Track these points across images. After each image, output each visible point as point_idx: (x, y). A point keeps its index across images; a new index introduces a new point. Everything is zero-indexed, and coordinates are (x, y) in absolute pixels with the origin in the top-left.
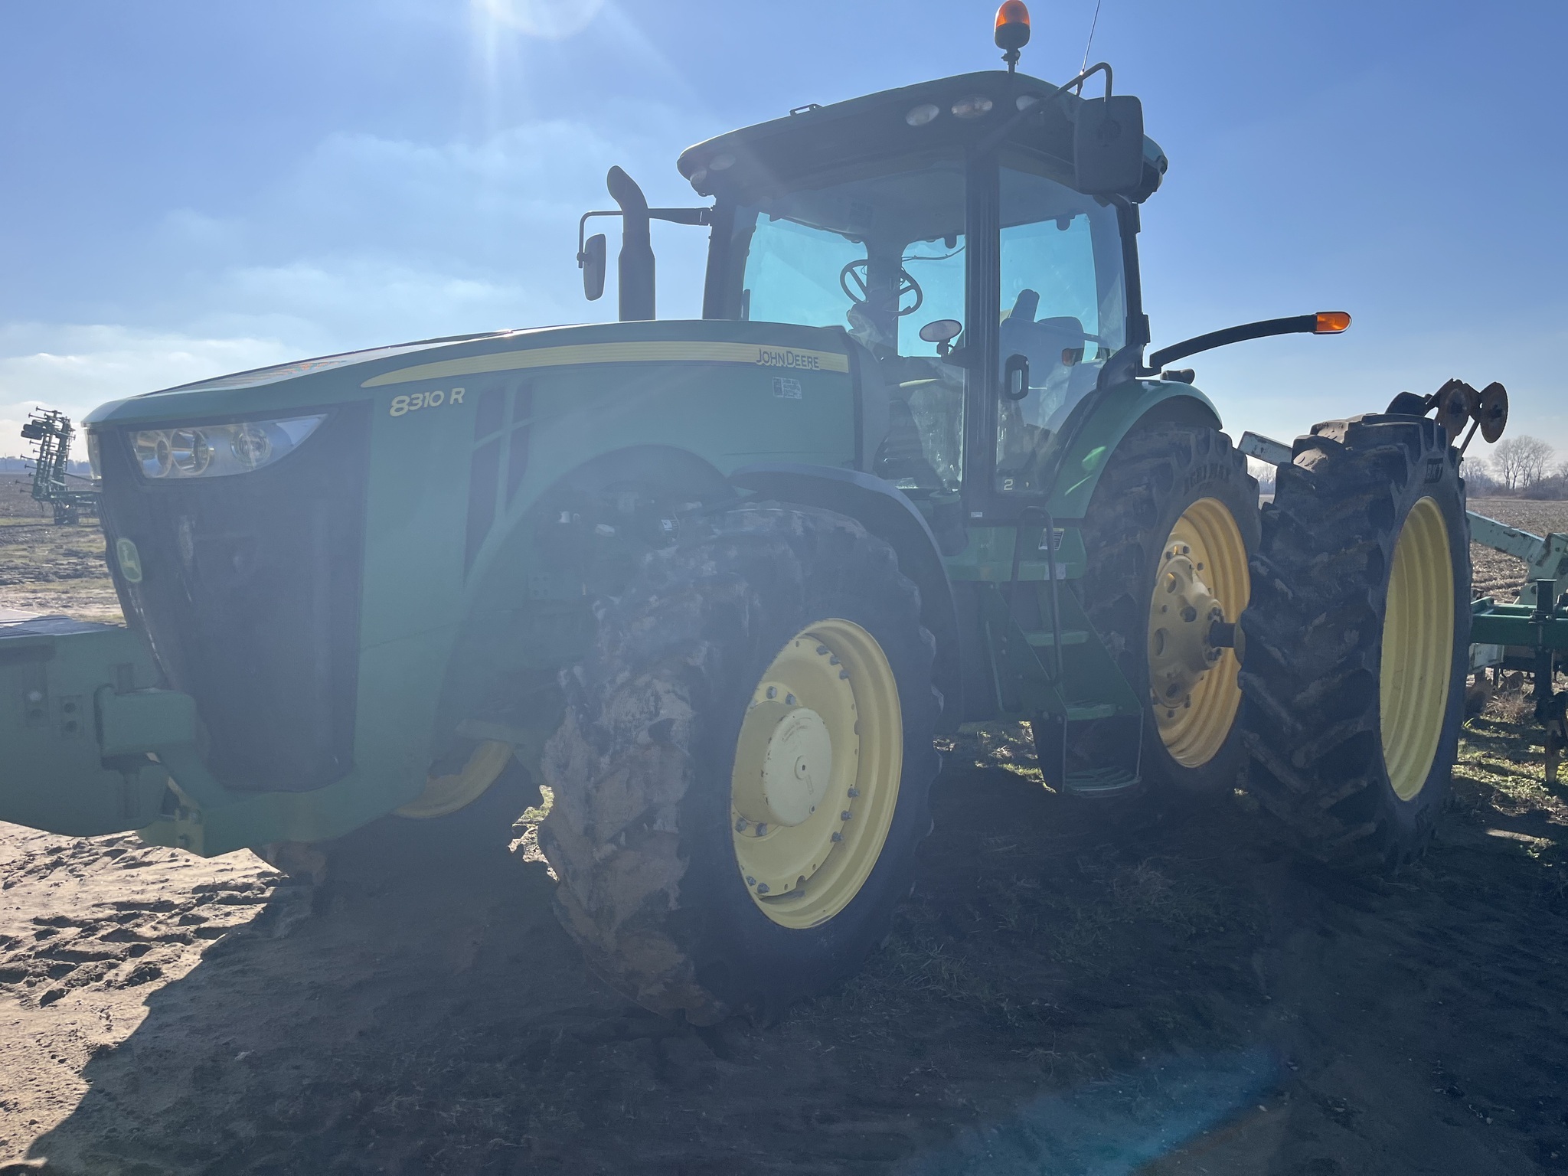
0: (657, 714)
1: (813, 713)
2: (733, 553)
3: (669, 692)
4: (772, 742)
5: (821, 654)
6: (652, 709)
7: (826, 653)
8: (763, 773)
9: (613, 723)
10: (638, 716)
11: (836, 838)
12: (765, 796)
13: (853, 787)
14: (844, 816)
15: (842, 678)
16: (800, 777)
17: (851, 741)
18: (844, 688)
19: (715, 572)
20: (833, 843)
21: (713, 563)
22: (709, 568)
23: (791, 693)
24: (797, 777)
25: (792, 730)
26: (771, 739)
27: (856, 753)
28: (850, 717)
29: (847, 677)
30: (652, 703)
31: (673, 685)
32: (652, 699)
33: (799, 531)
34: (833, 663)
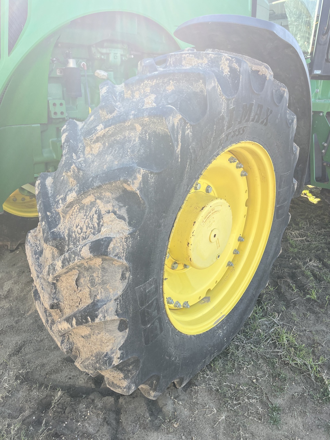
0: (99, 231)
1: (223, 201)
2: (170, 88)
3: (109, 212)
4: (196, 224)
5: (231, 162)
6: (96, 225)
7: (234, 162)
8: (189, 244)
9: (67, 231)
10: (84, 230)
11: (230, 264)
12: (190, 257)
13: (241, 236)
14: (235, 252)
15: (242, 175)
16: (212, 241)
17: (243, 210)
18: (242, 182)
19: (154, 104)
20: (228, 267)
21: (153, 97)
22: (150, 102)
23: (210, 184)
24: (210, 241)
25: (209, 215)
26: (195, 222)
27: (244, 217)
28: (244, 197)
29: (245, 175)
30: (95, 220)
31: (113, 206)
32: (96, 216)
33: (226, 71)
34: (237, 167)
